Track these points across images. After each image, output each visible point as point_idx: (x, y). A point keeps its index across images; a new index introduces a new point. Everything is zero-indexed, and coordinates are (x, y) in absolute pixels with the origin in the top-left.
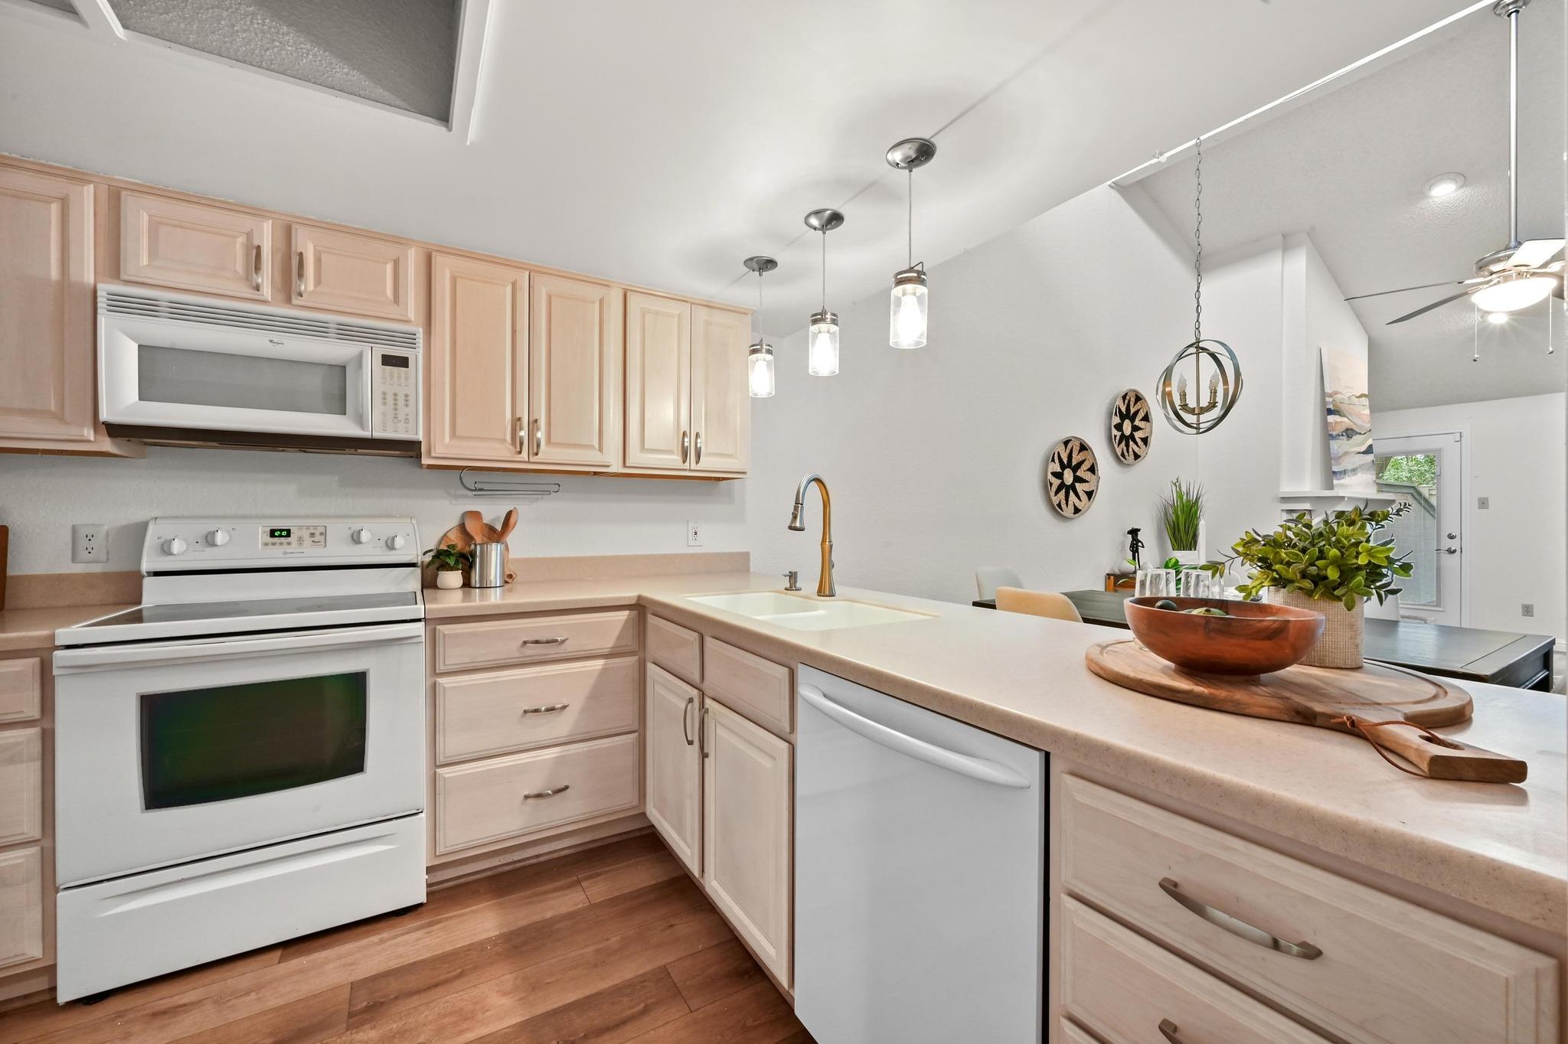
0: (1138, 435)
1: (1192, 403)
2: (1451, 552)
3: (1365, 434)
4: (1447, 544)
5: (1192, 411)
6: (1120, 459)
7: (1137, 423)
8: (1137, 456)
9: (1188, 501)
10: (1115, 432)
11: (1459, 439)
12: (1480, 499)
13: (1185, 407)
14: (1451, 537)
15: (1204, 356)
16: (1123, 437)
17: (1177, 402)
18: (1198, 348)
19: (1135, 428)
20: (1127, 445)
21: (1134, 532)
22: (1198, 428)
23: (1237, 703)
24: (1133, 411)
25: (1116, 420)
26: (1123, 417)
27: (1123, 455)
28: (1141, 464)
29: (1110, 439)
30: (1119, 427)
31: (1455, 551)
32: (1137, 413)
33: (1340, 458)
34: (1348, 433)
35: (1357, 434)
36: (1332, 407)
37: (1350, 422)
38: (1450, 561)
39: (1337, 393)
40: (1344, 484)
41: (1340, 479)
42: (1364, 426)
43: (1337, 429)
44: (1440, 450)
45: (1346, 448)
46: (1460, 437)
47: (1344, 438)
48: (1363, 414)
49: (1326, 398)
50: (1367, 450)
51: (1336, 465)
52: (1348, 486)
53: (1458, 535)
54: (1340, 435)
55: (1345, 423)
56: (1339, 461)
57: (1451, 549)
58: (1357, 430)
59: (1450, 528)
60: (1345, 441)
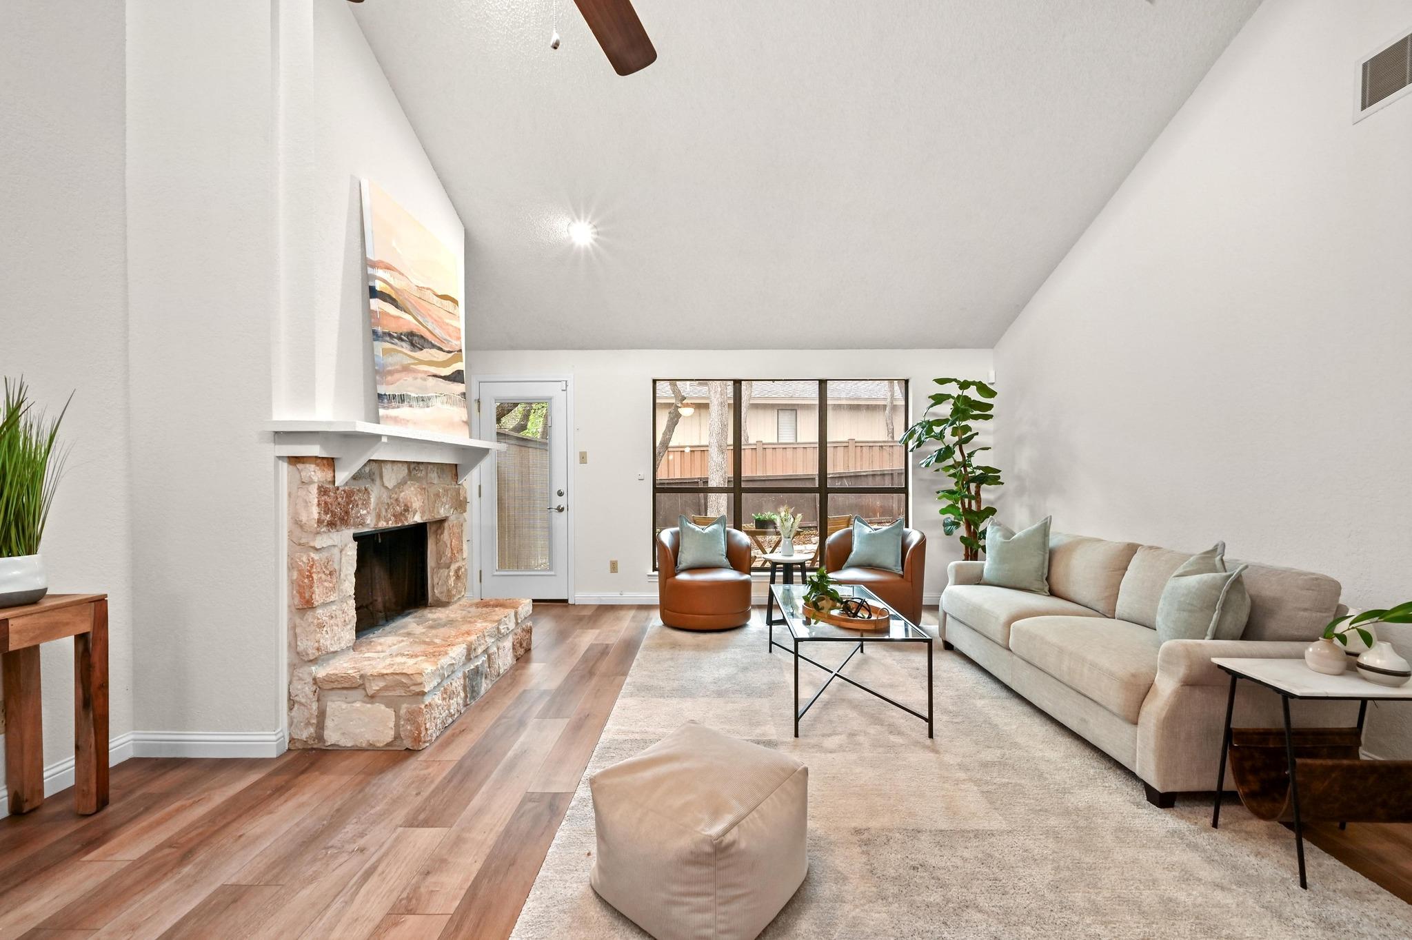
2: (560, 510)
3: (449, 352)
4: (557, 501)
11: (565, 389)
12: (581, 453)
14: (560, 494)
31: (563, 509)
33: (391, 373)
34: (415, 340)
35: (433, 346)
36: (379, 286)
37: (418, 324)
38: (559, 520)
39: (388, 268)
40: (398, 417)
41: (394, 408)
42: (450, 341)
43: (392, 327)
44: (551, 399)
45: (407, 361)
46: (567, 386)
47: (404, 344)
48: (447, 324)
49: (370, 271)
50: (453, 376)
51: (389, 384)
52: (408, 421)
53: (565, 493)
54: (395, 338)
55: (408, 322)
56: (389, 378)
57: (559, 506)
58: (433, 342)
59: (559, 485)
60: (404, 350)
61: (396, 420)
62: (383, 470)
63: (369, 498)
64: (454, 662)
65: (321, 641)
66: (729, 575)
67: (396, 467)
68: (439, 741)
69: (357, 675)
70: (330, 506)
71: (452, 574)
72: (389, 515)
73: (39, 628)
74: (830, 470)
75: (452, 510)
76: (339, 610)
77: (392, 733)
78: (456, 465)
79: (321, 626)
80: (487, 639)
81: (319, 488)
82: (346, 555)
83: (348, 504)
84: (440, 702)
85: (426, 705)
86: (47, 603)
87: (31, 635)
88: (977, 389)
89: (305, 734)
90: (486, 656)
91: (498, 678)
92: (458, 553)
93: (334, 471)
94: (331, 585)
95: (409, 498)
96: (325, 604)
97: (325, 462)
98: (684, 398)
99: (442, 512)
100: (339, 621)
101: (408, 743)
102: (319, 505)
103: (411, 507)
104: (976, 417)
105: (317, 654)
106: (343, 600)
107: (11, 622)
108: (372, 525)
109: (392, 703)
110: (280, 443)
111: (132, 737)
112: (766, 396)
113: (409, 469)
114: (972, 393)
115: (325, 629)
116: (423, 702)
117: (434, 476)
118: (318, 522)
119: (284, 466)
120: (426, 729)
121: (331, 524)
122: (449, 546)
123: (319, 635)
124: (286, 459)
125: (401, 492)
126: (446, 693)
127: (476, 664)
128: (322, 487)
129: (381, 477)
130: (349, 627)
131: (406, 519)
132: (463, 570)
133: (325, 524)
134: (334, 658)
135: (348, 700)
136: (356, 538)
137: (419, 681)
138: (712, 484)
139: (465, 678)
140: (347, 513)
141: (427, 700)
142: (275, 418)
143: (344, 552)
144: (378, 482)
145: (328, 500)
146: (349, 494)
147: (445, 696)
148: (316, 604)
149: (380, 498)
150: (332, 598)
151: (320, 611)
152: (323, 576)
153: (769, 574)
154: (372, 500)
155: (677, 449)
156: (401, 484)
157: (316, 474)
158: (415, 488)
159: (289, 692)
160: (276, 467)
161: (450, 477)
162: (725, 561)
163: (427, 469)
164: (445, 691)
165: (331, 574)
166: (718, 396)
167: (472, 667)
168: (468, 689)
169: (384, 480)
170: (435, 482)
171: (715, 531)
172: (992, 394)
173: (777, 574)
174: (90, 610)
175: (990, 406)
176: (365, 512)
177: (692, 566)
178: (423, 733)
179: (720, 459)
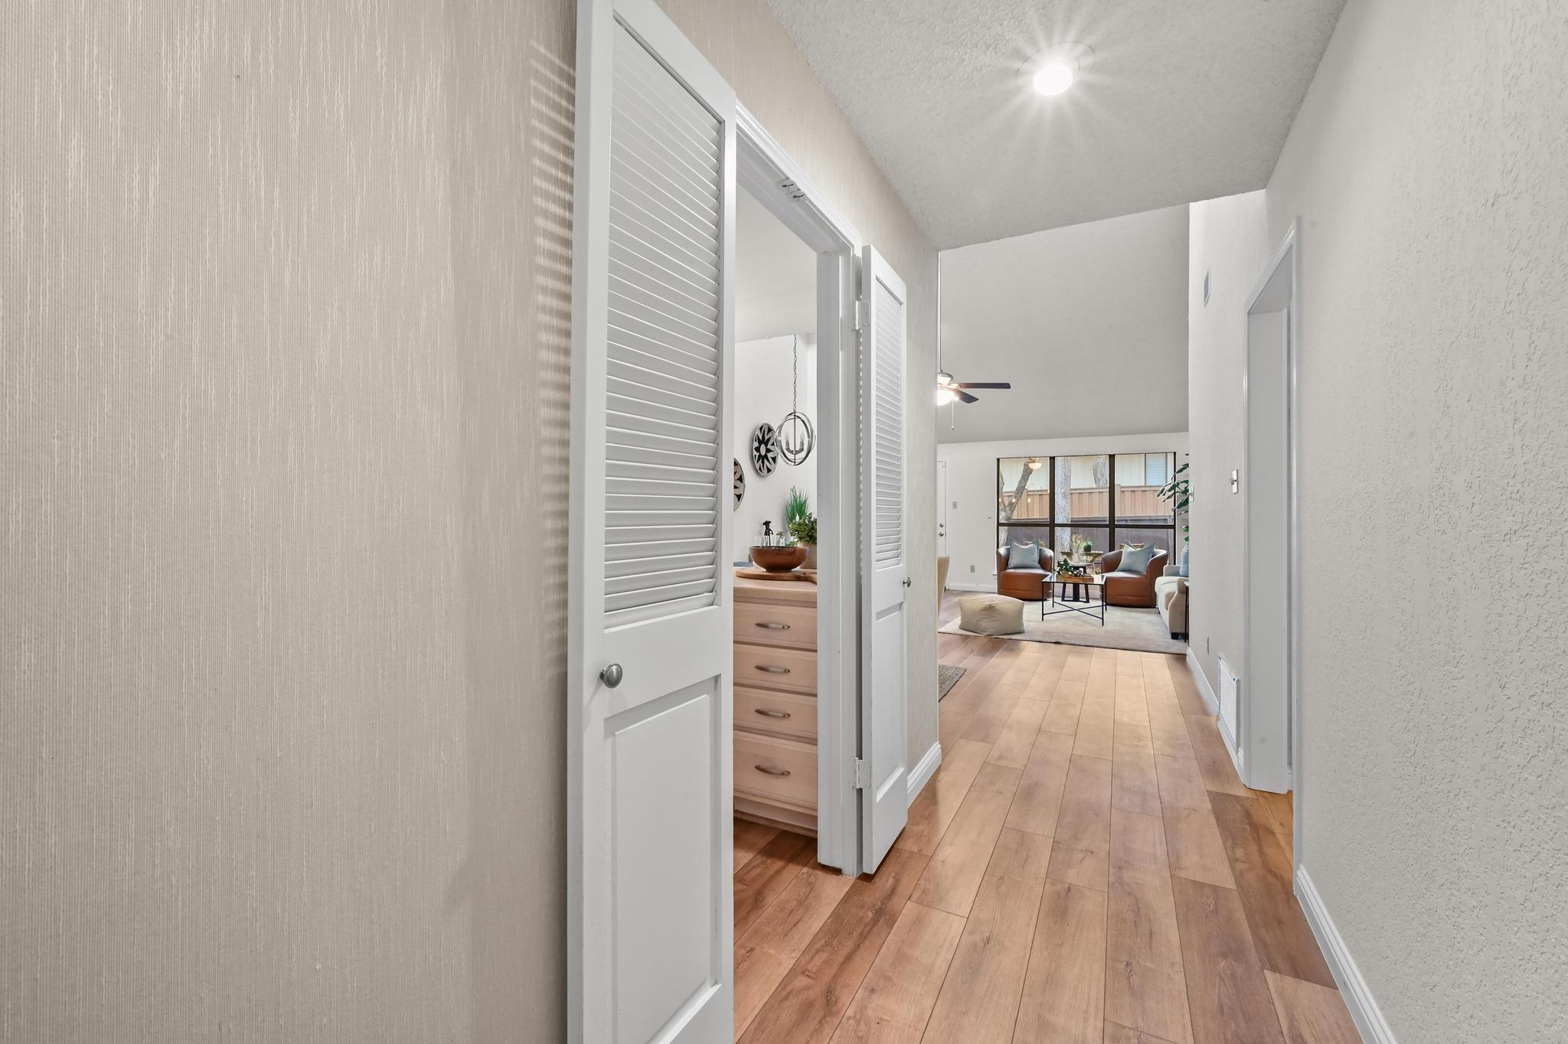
0: (770, 455)
1: (792, 448)
2: (941, 535)
4: (940, 530)
5: (792, 452)
6: (758, 472)
7: (769, 447)
8: (769, 470)
9: (800, 501)
10: (755, 453)
12: (952, 503)
13: (788, 449)
14: (941, 526)
15: (798, 420)
16: (760, 456)
17: (784, 447)
18: (795, 416)
19: (768, 451)
20: (763, 462)
21: (767, 524)
22: (795, 462)
23: (781, 577)
24: (766, 438)
25: (756, 444)
26: (760, 443)
27: (760, 469)
28: (772, 476)
29: (752, 457)
30: (758, 449)
31: (943, 534)
32: (769, 439)
38: (940, 540)
46: (945, 465)
53: (944, 526)
57: (941, 533)
59: (940, 521)
66: (1041, 572)
74: (1117, 514)
155: (1037, 493)
162: (1037, 564)
171: (1031, 548)
177: (1017, 566)
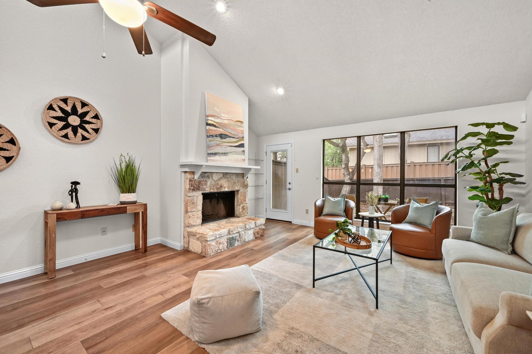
0: (89, 126)
2: (290, 189)
3: (238, 138)
4: (289, 186)
6: (61, 138)
7: (87, 119)
8: (85, 139)
10: (54, 121)
16: (68, 125)
19: (86, 122)
20: (74, 131)
21: (74, 183)
25: (56, 114)
26: (68, 114)
27: (66, 136)
30: (61, 119)
32: (86, 113)
33: (212, 147)
34: (222, 136)
35: (230, 137)
36: (210, 122)
37: (224, 131)
38: (289, 192)
39: (212, 116)
40: (214, 159)
41: (212, 157)
42: (238, 135)
43: (213, 133)
44: (287, 150)
45: (218, 143)
46: (292, 145)
47: (218, 138)
48: (237, 130)
49: (207, 118)
50: (239, 146)
51: (210, 150)
52: (218, 160)
53: (291, 184)
54: (214, 136)
55: (221, 131)
56: (211, 148)
57: (289, 188)
58: (230, 136)
59: (289, 180)
60: (218, 140)
61: (213, 160)
62: (213, 175)
63: (207, 183)
64: (221, 234)
65: (189, 221)
67: (218, 174)
68: (212, 256)
69: (195, 232)
70: (193, 185)
71: (241, 208)
72: (214, 188)
73: (133, 209)
75: (242, 187)
76: (196, 214)
77: (201, 250)
78: (243, 173)
79: (190, 217)
80: (239, 229)
81: (189, 180)
82: (199, 199)
83: (199, 184)
84: (215, 245)
85: (208, 244)
86: (137, 204)
87: (131, 210)
88: (504, 127)
89: (186, 246)
90: (239, 234)
91: (245, 242)
92: (243, 201)
93: (194, 175)
94: (193, 206)
95: (222, 183)
96: (191, 212)
97: (191, 173)
98: (368, 145)
99: (236, 188)
100: (196, 217)
101: (204, 254)
102: (189, 184)
103: (223, 186)
104: (501, 144)
105: (188, 225)
106: (198, 211)
107: (127, 207)
108: (209, 191)
109: (201, 242)
110: (182, 168)
111: (160, 238)
112: (420, 140)
113: (223, 175)
114: (500, 130)
115: (191, 218)
116: (207, 243)
117: (234, 177)
118: (189, 189)
119: (183, 174)
120: (208, 251)
121: (193, 190)
122: (240, 199)
123: (189, 220)
124: (183, 172)
125: (219, 181)
126: (217, 242)
127: (233, 236)
128: (190, 179)
129: (212, 177)
130: (199, 219)
131: (221, 190)
132: (246, 207)
133: (191, 189)
134: (194, 227)
135: (194, 239)
136: (203, 194)
137: (206, 237)
138: (375, 181)
139: (227, 239)
140: (199, 187)
141: (209, 243)
142: (181, 161)
143: (198, 198)
144: (211, 178)
145: (192, 183)
146: (200, 182)
147: (217, 243)
148: (188, 211)
149: (212, 183)
150: (193, 210)
151: (189, 213)
152: (191, 204)
153: (361, 220)
154: (208, 184)
156: (220, 179)
157: (189, 176)
158: (225, 180)
159: (184, 234)
160: (181, 174)
161: (241, 177)
162: (343, 213)
163: (231, 175)
164: (217, 241)
165: (193, 203)
166: (378, 143)
167: (231, 237)
168: (228, 243)
169: (213, 178)
170: (234, 179)
171: (339, 200)
172: (515, 129)
173: (365, 221)
174: (143, 207)
175: (512, 137)
176: (205, 187)
177: (327, 214)
178: (207, 252)
179: (379, 170)
